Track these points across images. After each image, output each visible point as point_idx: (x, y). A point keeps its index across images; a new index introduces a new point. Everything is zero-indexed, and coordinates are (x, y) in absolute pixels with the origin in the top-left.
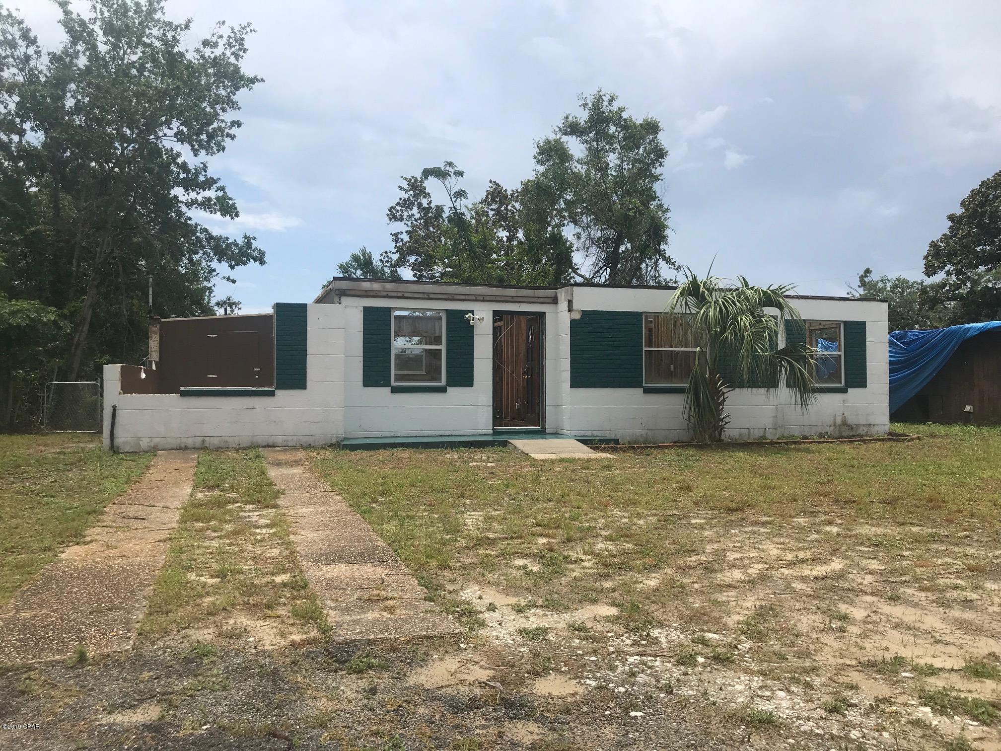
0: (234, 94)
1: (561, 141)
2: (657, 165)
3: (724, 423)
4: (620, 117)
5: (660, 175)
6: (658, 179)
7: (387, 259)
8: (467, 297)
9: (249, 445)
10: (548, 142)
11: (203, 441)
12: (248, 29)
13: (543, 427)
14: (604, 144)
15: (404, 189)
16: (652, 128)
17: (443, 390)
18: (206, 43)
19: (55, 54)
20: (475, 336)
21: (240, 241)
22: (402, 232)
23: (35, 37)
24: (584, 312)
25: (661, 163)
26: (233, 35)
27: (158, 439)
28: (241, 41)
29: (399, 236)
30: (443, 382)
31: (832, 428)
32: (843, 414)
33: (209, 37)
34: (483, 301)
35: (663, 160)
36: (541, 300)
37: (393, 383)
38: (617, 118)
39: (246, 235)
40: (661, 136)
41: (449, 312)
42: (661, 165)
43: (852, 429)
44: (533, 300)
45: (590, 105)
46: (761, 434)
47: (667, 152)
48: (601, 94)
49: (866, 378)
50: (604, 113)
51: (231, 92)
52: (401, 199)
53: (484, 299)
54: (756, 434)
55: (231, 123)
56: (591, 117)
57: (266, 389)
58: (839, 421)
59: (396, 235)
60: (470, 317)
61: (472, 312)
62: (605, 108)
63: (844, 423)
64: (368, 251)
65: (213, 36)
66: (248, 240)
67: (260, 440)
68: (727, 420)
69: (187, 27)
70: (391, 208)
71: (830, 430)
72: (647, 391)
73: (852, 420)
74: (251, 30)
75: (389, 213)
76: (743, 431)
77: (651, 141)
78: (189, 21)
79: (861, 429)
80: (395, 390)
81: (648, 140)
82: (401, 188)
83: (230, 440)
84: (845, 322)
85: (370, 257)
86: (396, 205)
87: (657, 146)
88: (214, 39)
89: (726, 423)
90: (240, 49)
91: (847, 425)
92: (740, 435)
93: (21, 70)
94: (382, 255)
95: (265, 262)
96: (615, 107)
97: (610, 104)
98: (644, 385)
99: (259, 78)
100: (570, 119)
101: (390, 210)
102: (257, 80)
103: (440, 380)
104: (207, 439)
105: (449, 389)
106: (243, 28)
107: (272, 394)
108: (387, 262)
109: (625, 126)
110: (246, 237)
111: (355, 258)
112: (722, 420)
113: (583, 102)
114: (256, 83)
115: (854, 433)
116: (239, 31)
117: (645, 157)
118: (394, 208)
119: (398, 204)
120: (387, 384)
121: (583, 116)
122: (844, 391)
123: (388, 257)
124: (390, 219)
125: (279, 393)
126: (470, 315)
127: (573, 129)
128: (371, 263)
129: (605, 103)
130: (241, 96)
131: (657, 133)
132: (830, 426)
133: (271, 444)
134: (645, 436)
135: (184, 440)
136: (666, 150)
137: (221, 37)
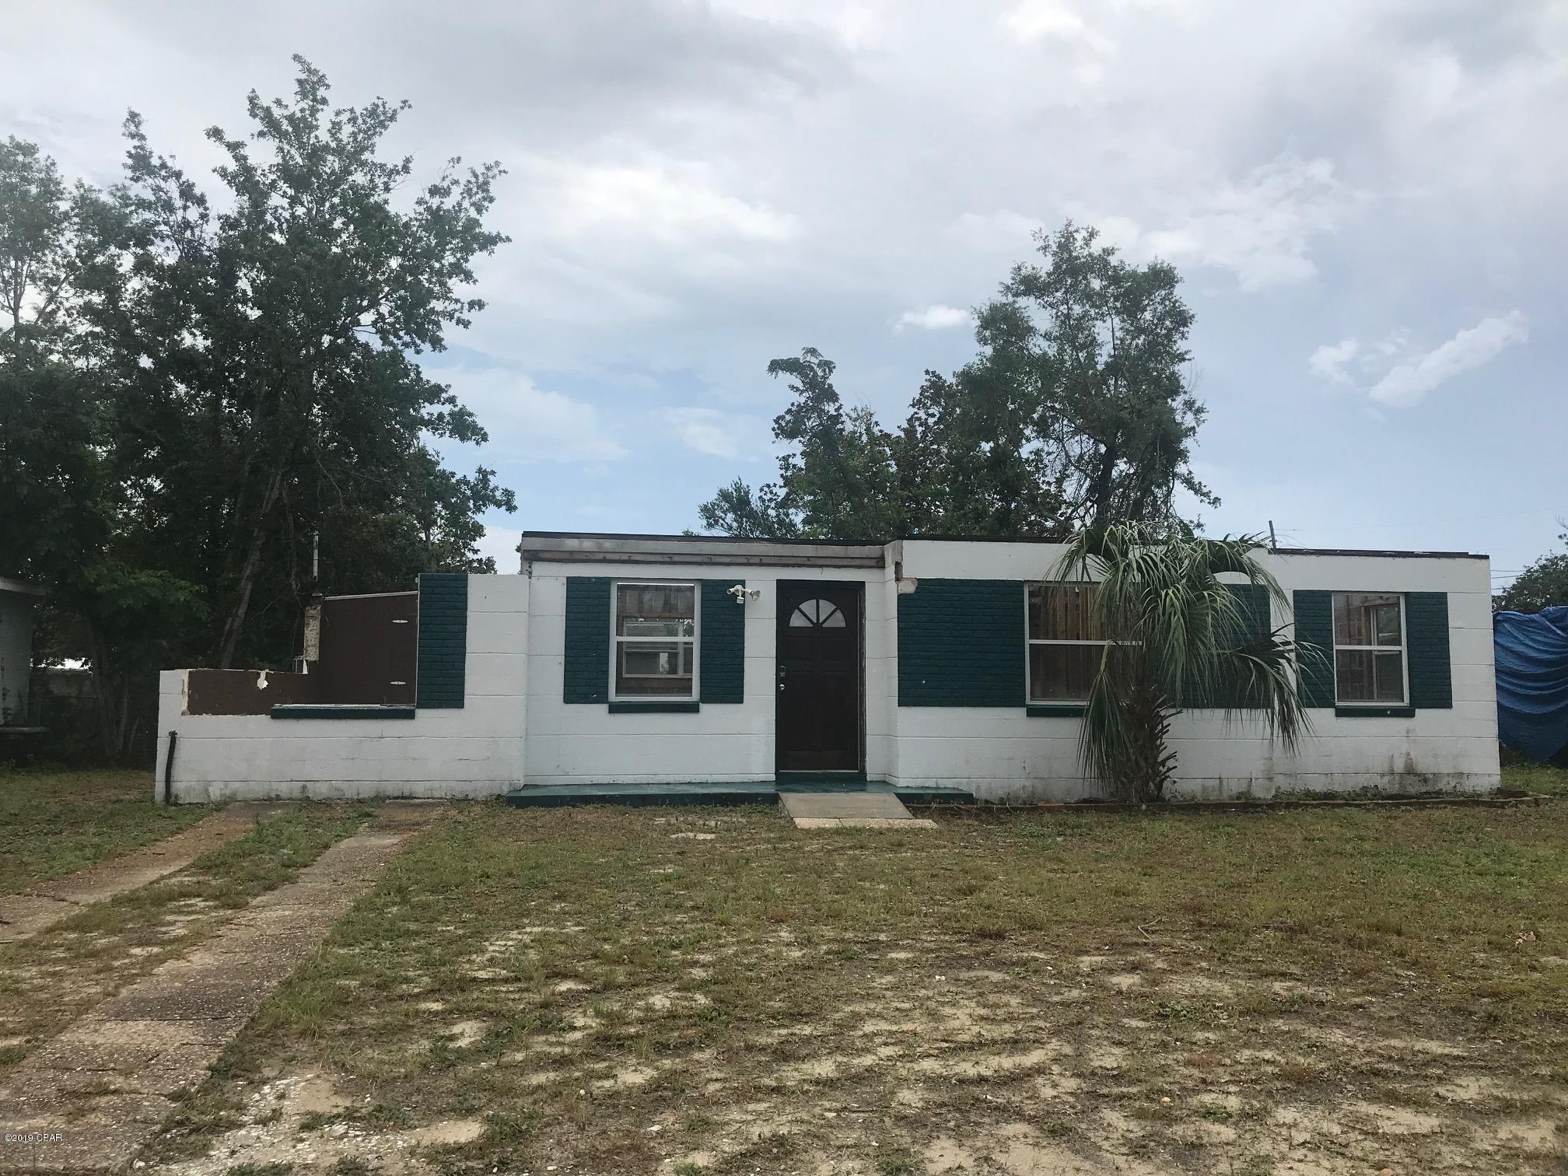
0: (467, 261)
1: (1017, 306)
2: (1176, 337)
3: (1165, 769)
4: (1106, 263)
5: (1186, 353)
6: (1184, 360)
7: (769, 496)
8: (734, 560)
9: (373, 795)
10: (993, 309)
11: (304, 787)
12: (496, 171)
13: (863, 773)
14: (1087, 307)
15: (797, 389)
16: (1162, 278)
17: (692, 708)
18: (434, 191)
19: (228, 217)
20: (747, 622)
21: (472, 477)
22: (794, 455)
23: (202, 195)
24: (922, 583)
25: (1183, 333)
26: (473, 180)
27: (236, 785)
28: (484, 187)
29: (790, 459)
30: (695, 695)
31: (1386, 779)
32: (1408, 754)
33: (438, 182)
34: (761, 565)
35: (1186, 329)
36: (858, 562)
37: (613, 697)
38: (1100, 264)
39: (480, 469)
40: (1178, 291)
41: (705, 584)
42: (1183, 336)
43: (1425, 780)
44: (845, 562)
45: (1054, 248)
46: (1243, 788)
47: (1193, 316)
48: (1071, 229)
49: (1450, 691)
50: (1077, 258)
51: (462, 258)
52: (793, 404)
53: (762, 562)
54: (1234, 787)
55: (469, 304)
56: (1057, 266)
57: (403, 707)
58: (1399, 766)
59: (785, 459)
60: (737, 590)
61: (743, 583)
62: (1079, 250)
63: (1410, 771)
64: (744, 485)
65: (443, 179)
66: (484, 475)
67: (390, 789)
68: (1170, 763)
69: (406, 169)
70: (779, 418)
71: (1383, 783)
72: (1033, 712)
73: (1424, 765)
74: (500, 172)
75: (776, 426)
76: (1210, 783)
77: (1163, 300)
78: (408, 161)
79: (1445, 781)
80: (615, 709)
81: (1158, 300)
82: (792, 387)
83: (344, 786)
84: (1407, 594)
85: (747, 493)
86: (787, 413)
87: (1174, 306)
88: (445, 184)
89: (1169, 769)
90: (484, 199)
91: (1416, 775)
92: (1204, 789)
93: (178, 242)
94: (761, 490)
95: (515, 508)
96: (1096, 247)
97: (1087, 245)
98: (1028, 702)
99: (503, 236)
100: (1023, 272)
101: (776, 421)
102: (501, 239)
103: (688, 690)
104: (309, 785)
105: (703, 707)
106: (488, 169)
107: (410, 715)
108: (771, 500)
109: (1116, 277)
110: (480, 471)
111: (724, 495)
112: (1163, 763)
113: (1042, 243)
114: (499, 244)
115: (1429, 788)
116: (483, 174)
117: (1156, 325)
118: (782, 418)
119: (789, 411)
120: (602, 698)
121: (1044, 265)
122: (1408, 713)
123: (771, 493)
124: (777, 435)
125: (420, 713)
126: (739, 587)
127: (1030, 285)
128: (749, 503)
129: (1079, 243)
130: (477, 261)
131: (1173, 286)
132: (1383, 775)
133: (406, 794)
134: (1031, 789)
135: (275, 786)
136: (1191, 312)
137: (456, 182)
